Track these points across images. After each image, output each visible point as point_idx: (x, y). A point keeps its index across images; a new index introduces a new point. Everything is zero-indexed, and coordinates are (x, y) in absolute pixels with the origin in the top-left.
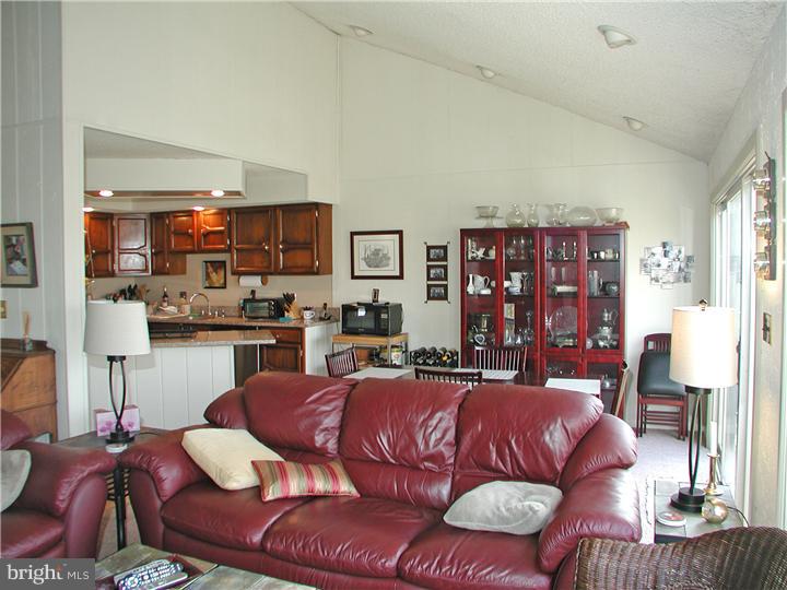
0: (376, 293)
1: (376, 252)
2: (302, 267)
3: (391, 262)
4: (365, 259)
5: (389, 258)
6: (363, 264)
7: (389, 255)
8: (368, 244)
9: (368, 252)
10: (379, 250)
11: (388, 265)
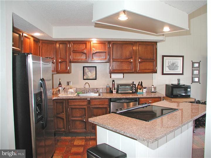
0: (179, 80)
1: (173, 64)
2: (148, 69)
3: (179, 68)
4: (168, 67)
5: (178, 67)
6: (167, 68)
7: (178, 65)
8: (169, 60)
9: (170, 64)
10: (174, 63)
11: (177, 69)
